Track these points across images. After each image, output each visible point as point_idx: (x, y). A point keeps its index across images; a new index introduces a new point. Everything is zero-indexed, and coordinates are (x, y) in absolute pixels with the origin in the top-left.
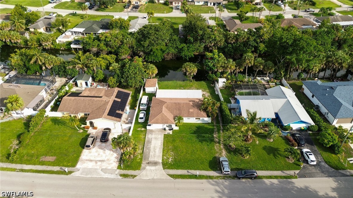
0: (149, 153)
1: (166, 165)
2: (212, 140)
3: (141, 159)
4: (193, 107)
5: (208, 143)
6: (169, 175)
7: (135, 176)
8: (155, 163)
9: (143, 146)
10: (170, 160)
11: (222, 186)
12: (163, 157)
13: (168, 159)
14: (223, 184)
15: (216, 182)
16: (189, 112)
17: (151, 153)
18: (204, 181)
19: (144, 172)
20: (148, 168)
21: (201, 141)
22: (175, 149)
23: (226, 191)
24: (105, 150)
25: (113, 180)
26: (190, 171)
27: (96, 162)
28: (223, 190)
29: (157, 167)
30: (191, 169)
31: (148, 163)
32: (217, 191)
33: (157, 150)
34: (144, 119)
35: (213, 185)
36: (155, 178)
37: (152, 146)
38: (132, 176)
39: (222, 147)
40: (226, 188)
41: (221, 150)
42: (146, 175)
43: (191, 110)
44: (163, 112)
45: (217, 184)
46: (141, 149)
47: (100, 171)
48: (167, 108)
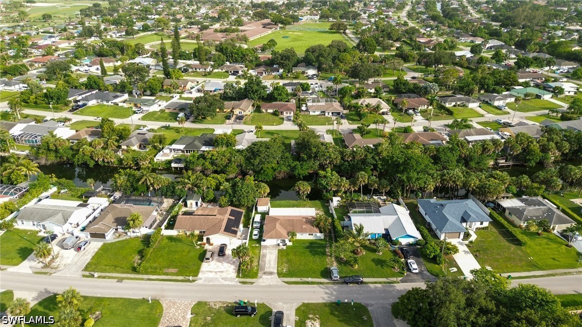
0: (265, 265)
1: (280, 274)
2: (324, 254)
3: (258, 270)
4: (306, 223)
5: (320, 256)
6: (284, 282)
7: (253, 283)
8: (271, 273)
9: (258, 260)
10: (285, 271)
11: (331, 289)
12: (277, 268)
13: (283, 269)
14: (332, 288)
15: (326, 286)
16: (302, 228)
17: (266, 265)
18: (316, 285)
19: (261, 280)
20: (264, 276)
21: (314, 255)
22: (289, 261)
23: (335, 293)
24: (223, 263)
25: (233, 286)
26: (302, 279)
27: (216, 273)
28: (332, 292)
29: (272, 276)
30: (304, 277)
31: (264, 273)
32: (326, 293)
33: (272, 263)
34: (258, 236)
35: (323, 288)
36: (271, 284)
37: (267, 259)
38: (250, 283)
39: (333, 259)
40: (334, 290)
41: (332, 262)
42: (263, 282)
43: (304, 226)
44: (277, 228)
45: (327, 288)
46: (257, 262)
47: (221, 279)
48: (280, 224)
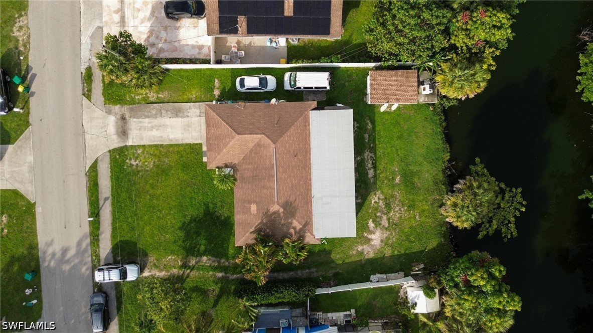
0: (148, 117)
1: (119, 156)
3: (133, 102)
6: (96, 161)
7: (89, 97)
8: (123, 132)
9: (166, 100)
10: (133, 162)
11: (76, 261)
12: (139, 146)
13: (136, 158)
14: (81, 263)
15: (85, 251)
16: (249, 203)
17: (147, 120)
18: (86, 229)
19: (99, 113)
20: (112, 120)
22: (162, 171)
23: (66, 267)
24: (149, 19)
25: (77, 55)
26: (109, 203)
27: (121, 10)
28: (68, 262)
29: (115, 137)
30: (113, 204)
31: (123, 118)
32: (65, 251)
33: (155, 133)
35: (79, 244)
36: (87, 137)
37: (168, 121)
38: (90, 91)
40: (73, 267)
42: (92, 119)
45: (80, 253)
46: (158, 98)
47: (97, 24)
48: (259, 145)
